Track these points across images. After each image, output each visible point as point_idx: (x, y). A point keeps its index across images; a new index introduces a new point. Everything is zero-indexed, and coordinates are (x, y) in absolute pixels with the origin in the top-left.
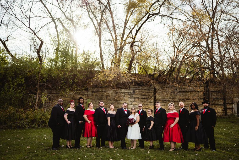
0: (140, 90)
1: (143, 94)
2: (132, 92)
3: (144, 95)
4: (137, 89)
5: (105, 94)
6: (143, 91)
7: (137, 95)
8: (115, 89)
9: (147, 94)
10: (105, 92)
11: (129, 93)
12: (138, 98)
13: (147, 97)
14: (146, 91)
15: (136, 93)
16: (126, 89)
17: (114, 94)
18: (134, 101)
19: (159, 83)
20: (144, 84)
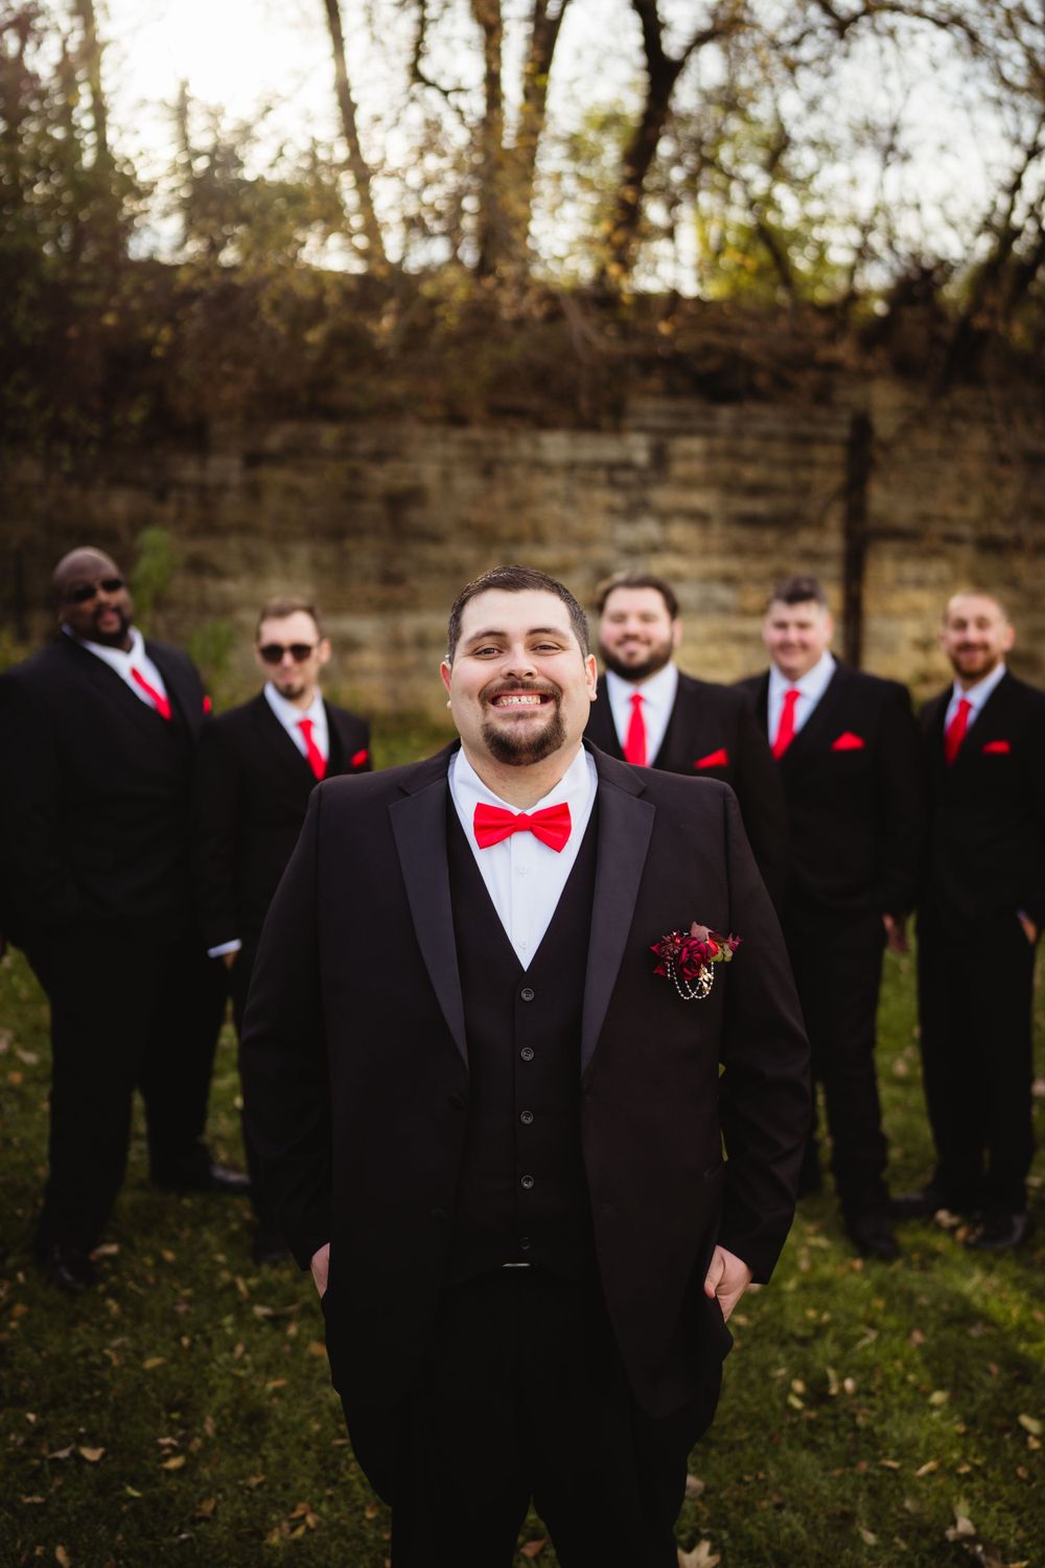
0: (720, 443)
1: (751, 473)
2: (641, 456)
3: (755, 490)
4: (690, 432)
5: (381, 477)
6: (749, 445)
7: (688, 484)
8: (476, 433)
9: (782, 477)
10: (379, 457)
11: (612, 467)
12: (699, 518)
13: (786, 503)
14: (779, 451)
15: (680, 469)
16: (584, 426)
17: (466, 483)
18: (655, 549)
19: (905, 369)
20: (762, 380)
